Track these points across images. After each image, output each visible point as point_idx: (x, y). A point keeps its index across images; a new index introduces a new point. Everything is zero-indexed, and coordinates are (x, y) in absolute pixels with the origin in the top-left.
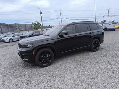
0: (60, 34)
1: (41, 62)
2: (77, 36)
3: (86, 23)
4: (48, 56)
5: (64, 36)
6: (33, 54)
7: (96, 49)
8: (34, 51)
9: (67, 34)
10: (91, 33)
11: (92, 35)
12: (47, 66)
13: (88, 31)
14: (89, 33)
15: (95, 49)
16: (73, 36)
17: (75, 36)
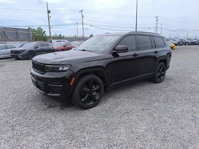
0: (114, 49)
1: (83, 100)
2: (139, 56)
3: (150, 36)
4: (95, 88)
5: (120, 54)
6: (71, 84)
8: (74, 79)
9: (126, 50)
10: (156, 52)
11: (158, 55)
12: (93, 107)
13: (152, 48)
14: (154, 52)
15: (159, 79)
16: (133, 55)
17: (135, 55)
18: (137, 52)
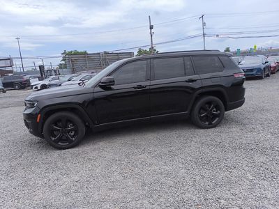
0: (101, 82)
1: (53, 139)
2: (147, 88)
6: (38, 120)
7: (210, 124)
8: (39, 116)
10: (191, 81)
12: (67, 148)
13: (185, 75)
14: (186, 81)
15: (207, 123)
16: (135, 88)
18: (143, 84)
